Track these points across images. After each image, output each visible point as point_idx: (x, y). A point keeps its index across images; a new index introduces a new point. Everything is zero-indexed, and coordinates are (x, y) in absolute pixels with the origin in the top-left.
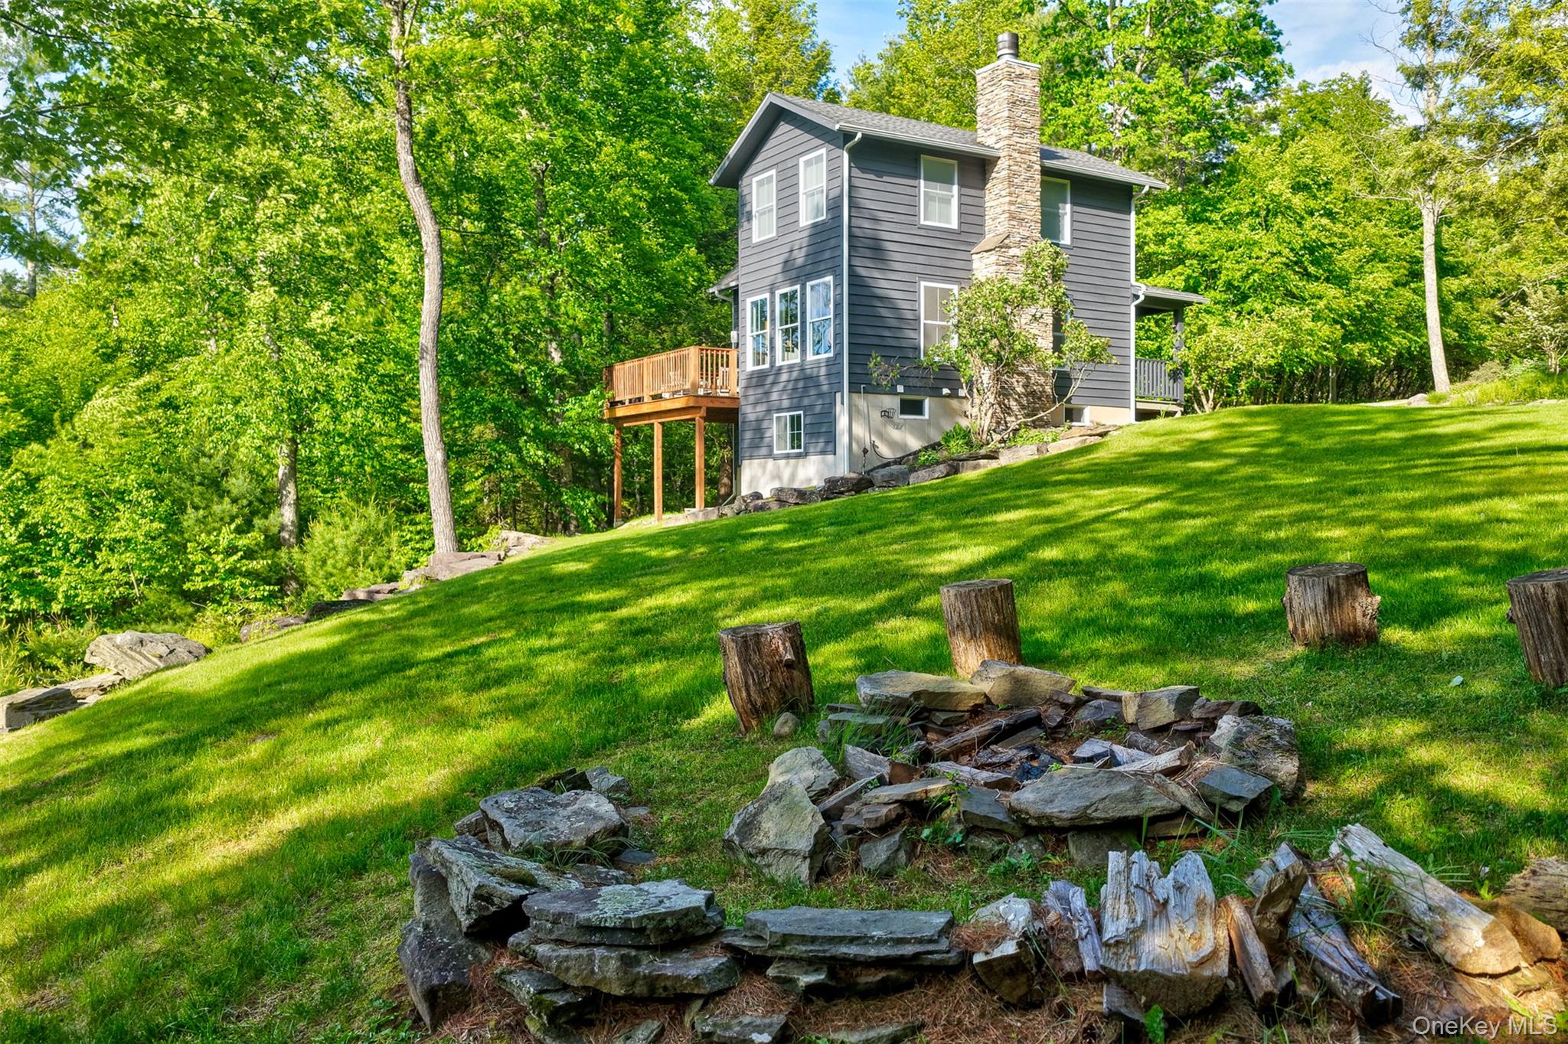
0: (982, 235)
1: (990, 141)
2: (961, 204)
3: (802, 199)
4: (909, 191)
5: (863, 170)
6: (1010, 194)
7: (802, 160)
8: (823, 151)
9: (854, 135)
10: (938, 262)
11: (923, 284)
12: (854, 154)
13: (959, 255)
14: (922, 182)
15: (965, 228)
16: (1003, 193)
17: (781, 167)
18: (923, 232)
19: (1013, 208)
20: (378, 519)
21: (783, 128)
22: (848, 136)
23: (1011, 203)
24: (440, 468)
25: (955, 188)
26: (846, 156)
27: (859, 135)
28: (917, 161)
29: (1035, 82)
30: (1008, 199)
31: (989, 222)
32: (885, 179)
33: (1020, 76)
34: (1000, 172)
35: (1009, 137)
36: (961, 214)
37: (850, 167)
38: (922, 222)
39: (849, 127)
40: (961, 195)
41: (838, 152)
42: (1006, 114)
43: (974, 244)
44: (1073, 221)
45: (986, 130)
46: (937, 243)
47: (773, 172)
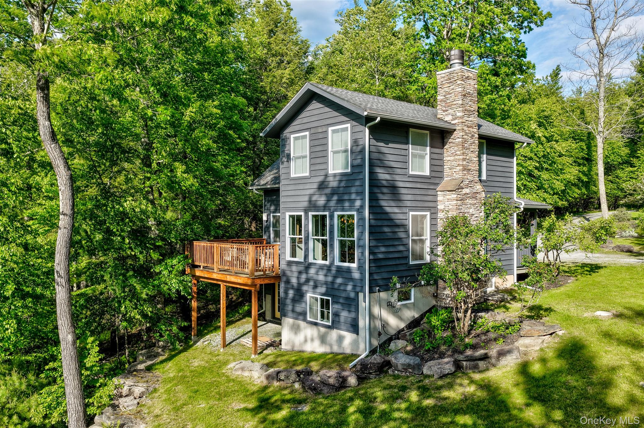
0: (442, 178)
1: (448, 118)
2: (431, 159)
3: (330, 155)
4: (403, 152)
5: (377, 140)
6: (463, 153)
7: (330, 129)
8: (348, 125)
9: (375, 119)
10: (419, 198)
11: (411, 213)
12: (373, 130)
13: (430, 192)
14: (410, 146)
15: (434, 174)
16: (458, 153)
17: (313, 131)
18: (411, 179)
19: (464, 163)
20: (21, 384)
21: (315, 105)
22: (369, 119)
23: (464, 160)
24: (70, 346)
25: (428, 148)
26: (367, 131)
27: (379, 119)
28: (407, 133)
29: (475, 82)
30: (461, 157)
31: (447, 171)
32: (391, 145)
33: (468, 78)
34: (456, 138)
35: (462, 117)
36: (431, 165)
37: (370, 139)
38: (411, 173)
39: (373, 113)
40: (431, 153)
41: (361, 128)
42: (460, 102)
43: (437, 184)
44: (487, 165)
45: (444, 111)
46: (419, 186)
47: (307, 133)
